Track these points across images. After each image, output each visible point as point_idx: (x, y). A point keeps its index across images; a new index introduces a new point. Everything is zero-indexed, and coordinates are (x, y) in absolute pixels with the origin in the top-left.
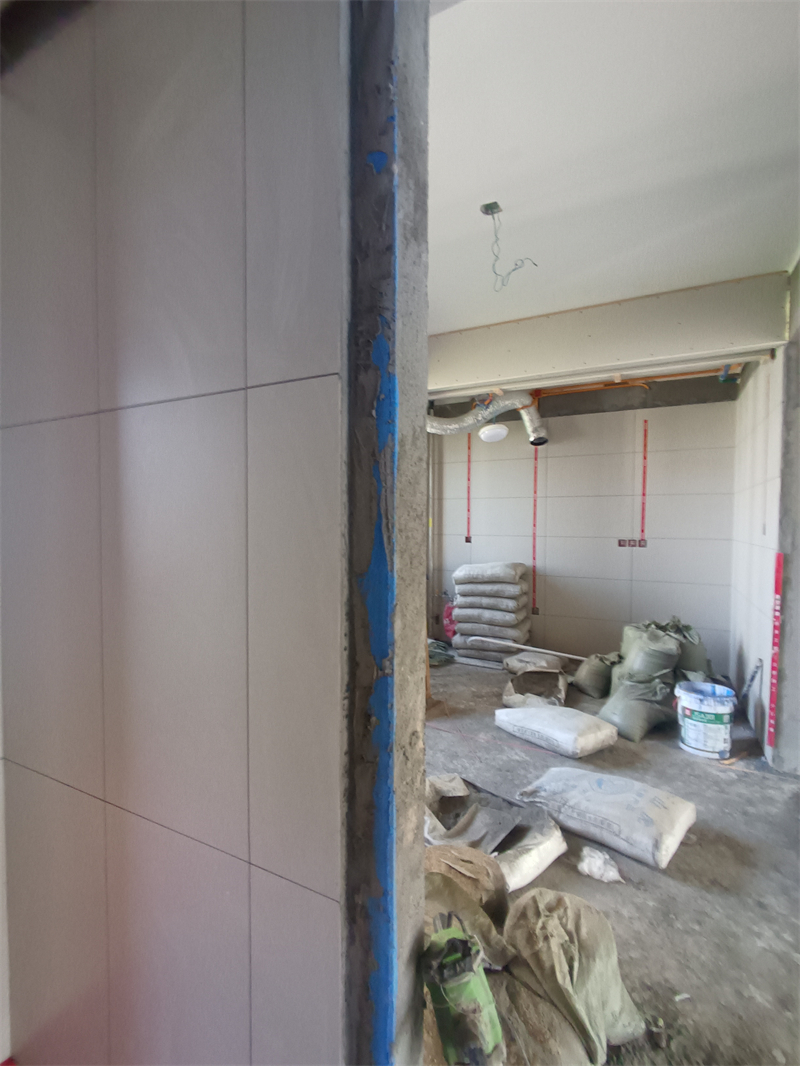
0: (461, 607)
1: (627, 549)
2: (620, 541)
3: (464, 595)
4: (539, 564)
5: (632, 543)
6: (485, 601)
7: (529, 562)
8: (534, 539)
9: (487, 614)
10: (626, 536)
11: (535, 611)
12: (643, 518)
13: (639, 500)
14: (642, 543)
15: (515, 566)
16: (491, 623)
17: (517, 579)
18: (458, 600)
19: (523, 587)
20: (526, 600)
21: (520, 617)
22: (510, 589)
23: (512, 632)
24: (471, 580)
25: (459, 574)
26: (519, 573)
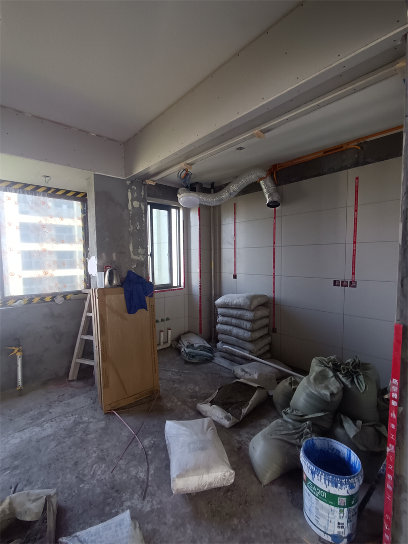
0: (222, 324)
1: (340, 288)
2: (335, 282)
3: (223, 316)
4: (277, 295)
5: (344, 284)
7: (269, 294)
8: (274, 277)
9: (235, 331)
10: (340, 278)
11: (274, 331)
12: (354, 263)
13: (350, 247)
14: (353, 284)
15: (253, 298)
16: (237, 337)
17: (252, 307)
18: (220, 319)
19: (260, 313)
20: (265, 321)
21: (257, 335)
22: (249, 315)
23: (249, 346)
24: (225, 306)
25: (219, 301)
26: (255, 303)
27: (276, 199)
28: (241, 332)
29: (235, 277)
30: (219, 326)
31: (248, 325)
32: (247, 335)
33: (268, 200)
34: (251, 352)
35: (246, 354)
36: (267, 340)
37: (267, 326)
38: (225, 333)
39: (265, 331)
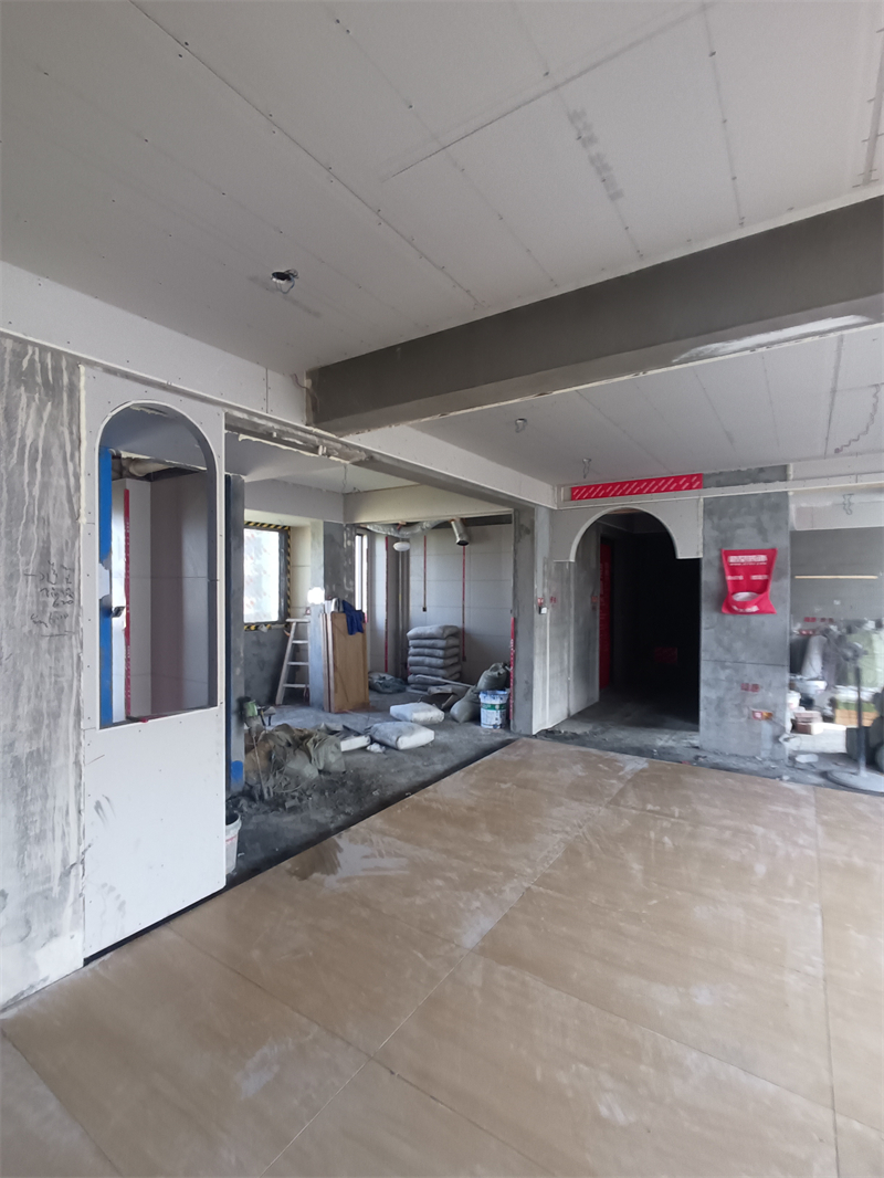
0: (414, 655)
3: (415, 647)
4: (466, 626)
6: (426, 651)
7: (459, 625)
8: (463, 609)
9: (427, 660)
11: (464, 659)
15: (445, 628)
16: (430, 666)
17: (445, 636)
18: (412, 650)
19: (453, 641)
20: (456, 650)
21: (449, 662)
22: (441, 643)
23: (441, 672)
24: (418, 637)
25: (410, 633)
26: (447, 632)
27: (464, 539)
28: (434, 661)
29: (425, 610)
30: (410, 659)
31: (440, 653)
32: (440, 662)
33: (458, 540)
34: (444, 678)
35: (440, 679)
36: (457, 668)
37: (456, 655)
38: (417, 664)
39: (455, 660)
